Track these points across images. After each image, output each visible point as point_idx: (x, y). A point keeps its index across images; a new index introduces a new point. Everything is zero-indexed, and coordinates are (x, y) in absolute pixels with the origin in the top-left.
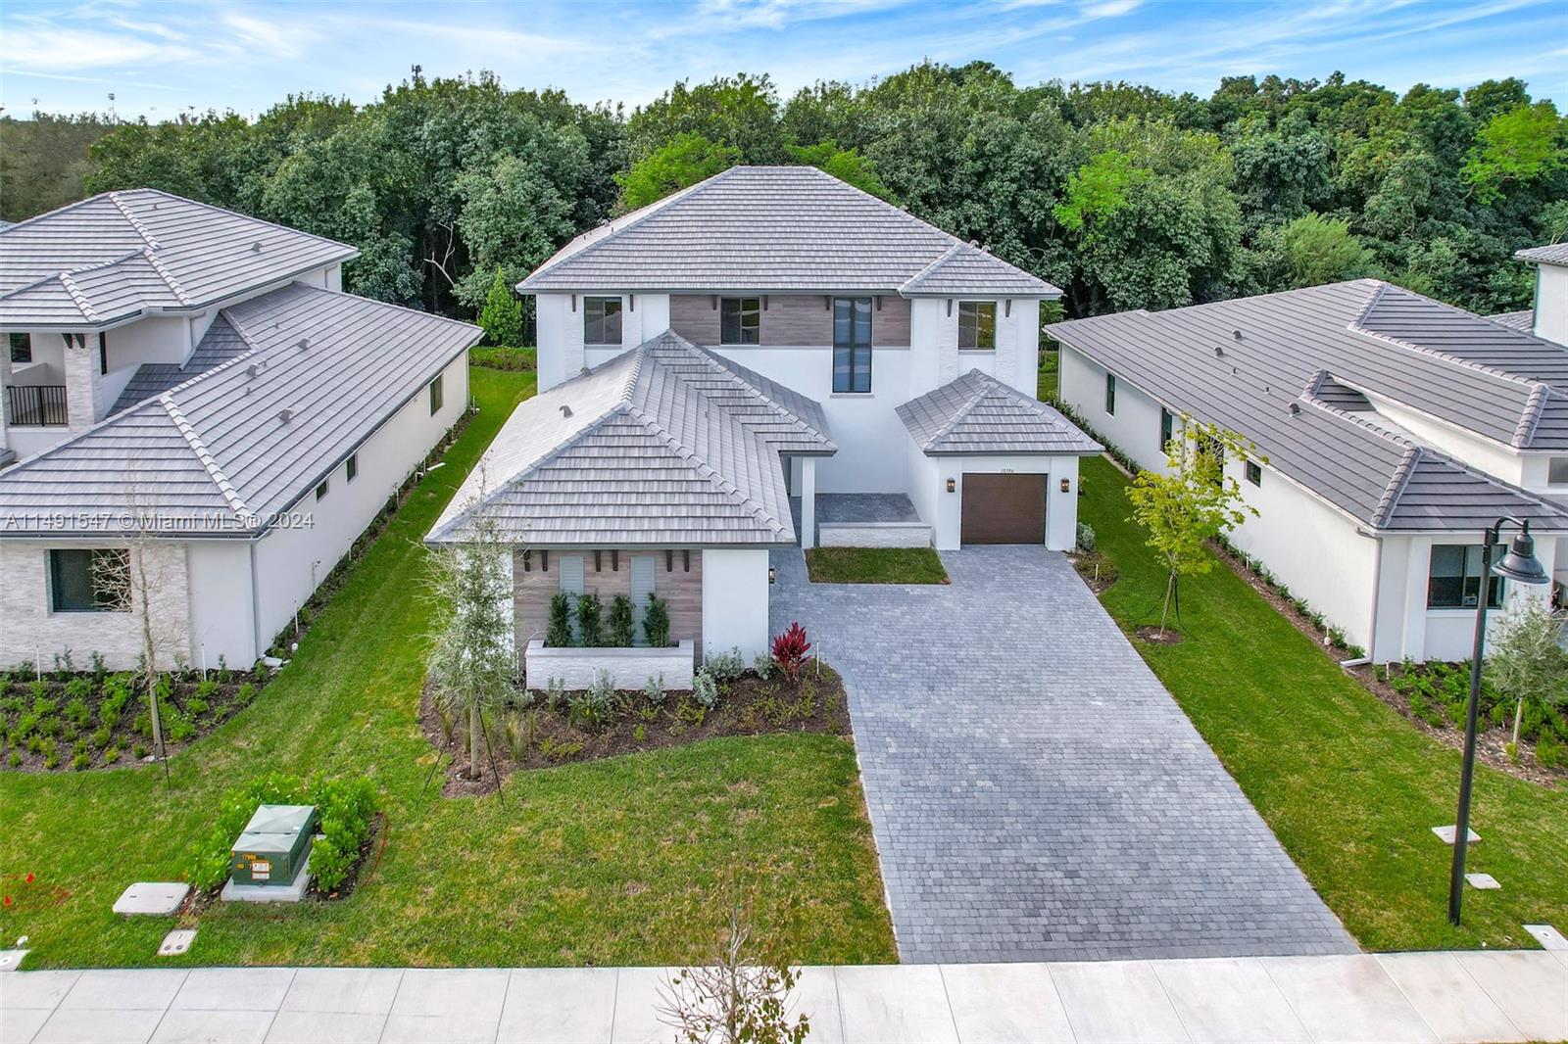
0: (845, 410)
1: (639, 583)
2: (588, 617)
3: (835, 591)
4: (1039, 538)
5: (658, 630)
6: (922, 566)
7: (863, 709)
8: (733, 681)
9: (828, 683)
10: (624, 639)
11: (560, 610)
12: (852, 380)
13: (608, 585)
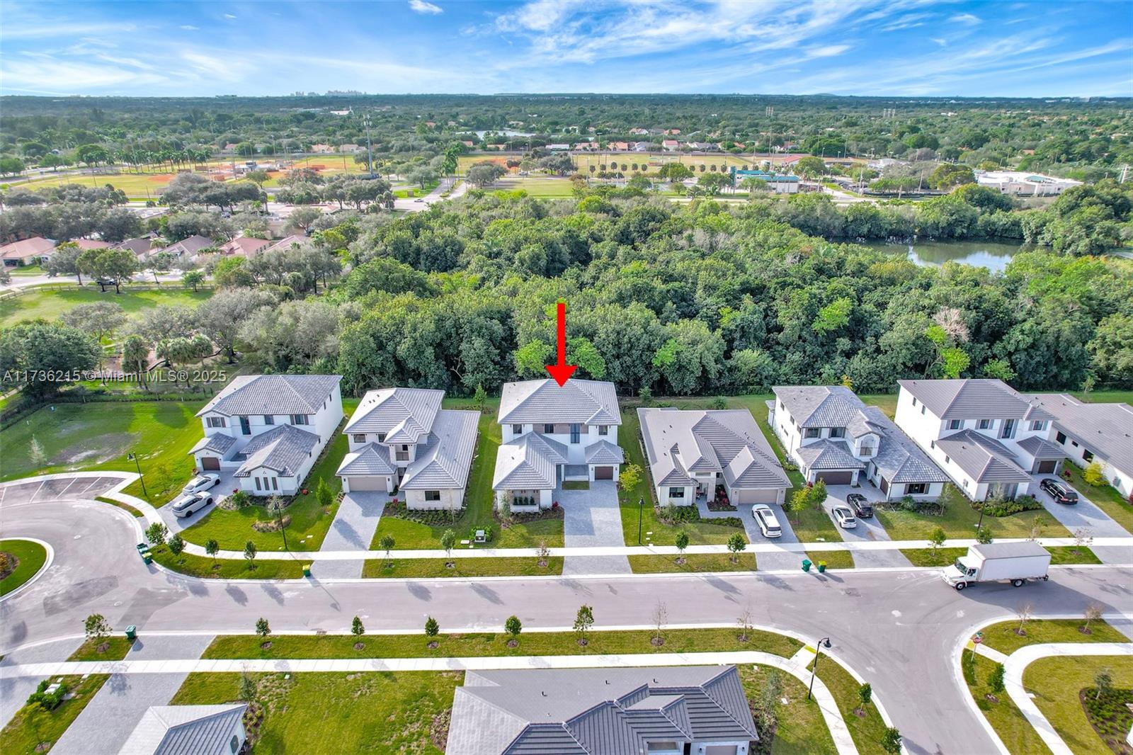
0: (574, 448)
1: (529, 495)
2: (521, 501)
3: (567, 492)
4: (612, 478)
5: (532, 503)
6: (585, 485)
7: (567, 515)
8: (545, 511)
9: (562, 511)
10: (526, 504)
11: (516, 500)
12: (575, 440)
13: (524, 495)
